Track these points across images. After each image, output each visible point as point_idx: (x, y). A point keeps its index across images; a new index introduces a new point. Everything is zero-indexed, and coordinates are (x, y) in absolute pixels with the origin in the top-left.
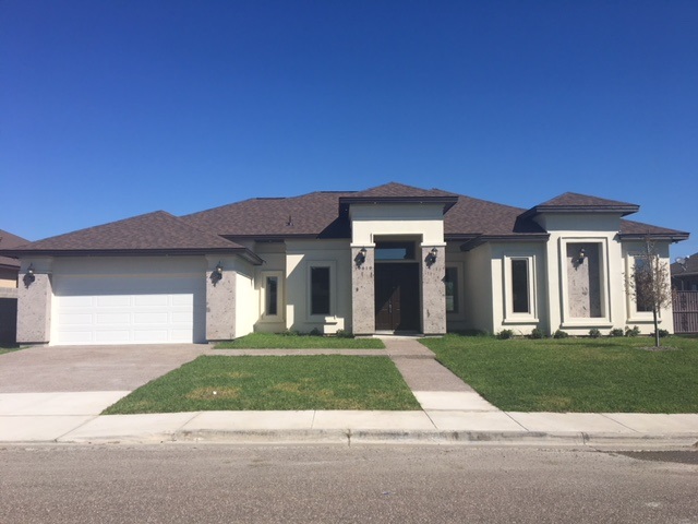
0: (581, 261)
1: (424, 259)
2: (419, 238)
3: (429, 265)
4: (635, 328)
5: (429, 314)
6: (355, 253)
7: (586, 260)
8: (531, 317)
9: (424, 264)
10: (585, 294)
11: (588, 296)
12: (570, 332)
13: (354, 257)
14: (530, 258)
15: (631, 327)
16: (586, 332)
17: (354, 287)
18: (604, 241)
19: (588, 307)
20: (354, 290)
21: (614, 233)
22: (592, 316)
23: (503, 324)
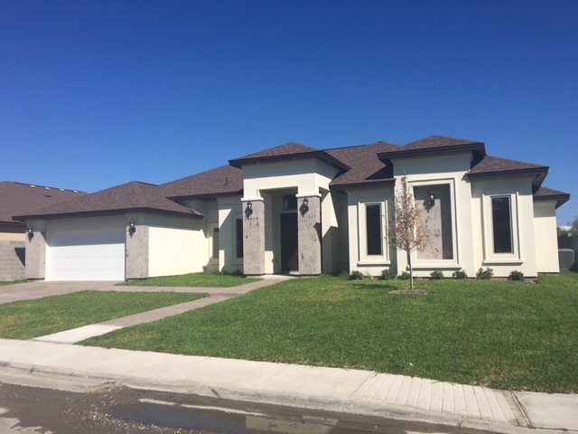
0: (433, 204)
1: (299, 208)
2: (295, 190)
3: (303, 213)
4: (488, 270)
5: (303, 257)
6: (245, 206)
7: (438, 202)
8: (384, 259)
9: (299, 213)
10: (437, 236)
11: (440, 237)
12: (414, 274)
13: (244, 210)
14: (383, 203)
15: (485, 269)
16: (428, 274)
17: (244, 234)
18: (451, 182)
19: (441, 249)
20: (244, 238)
21: (463, 173)
22: (444, 258)
23: (359, 266)
